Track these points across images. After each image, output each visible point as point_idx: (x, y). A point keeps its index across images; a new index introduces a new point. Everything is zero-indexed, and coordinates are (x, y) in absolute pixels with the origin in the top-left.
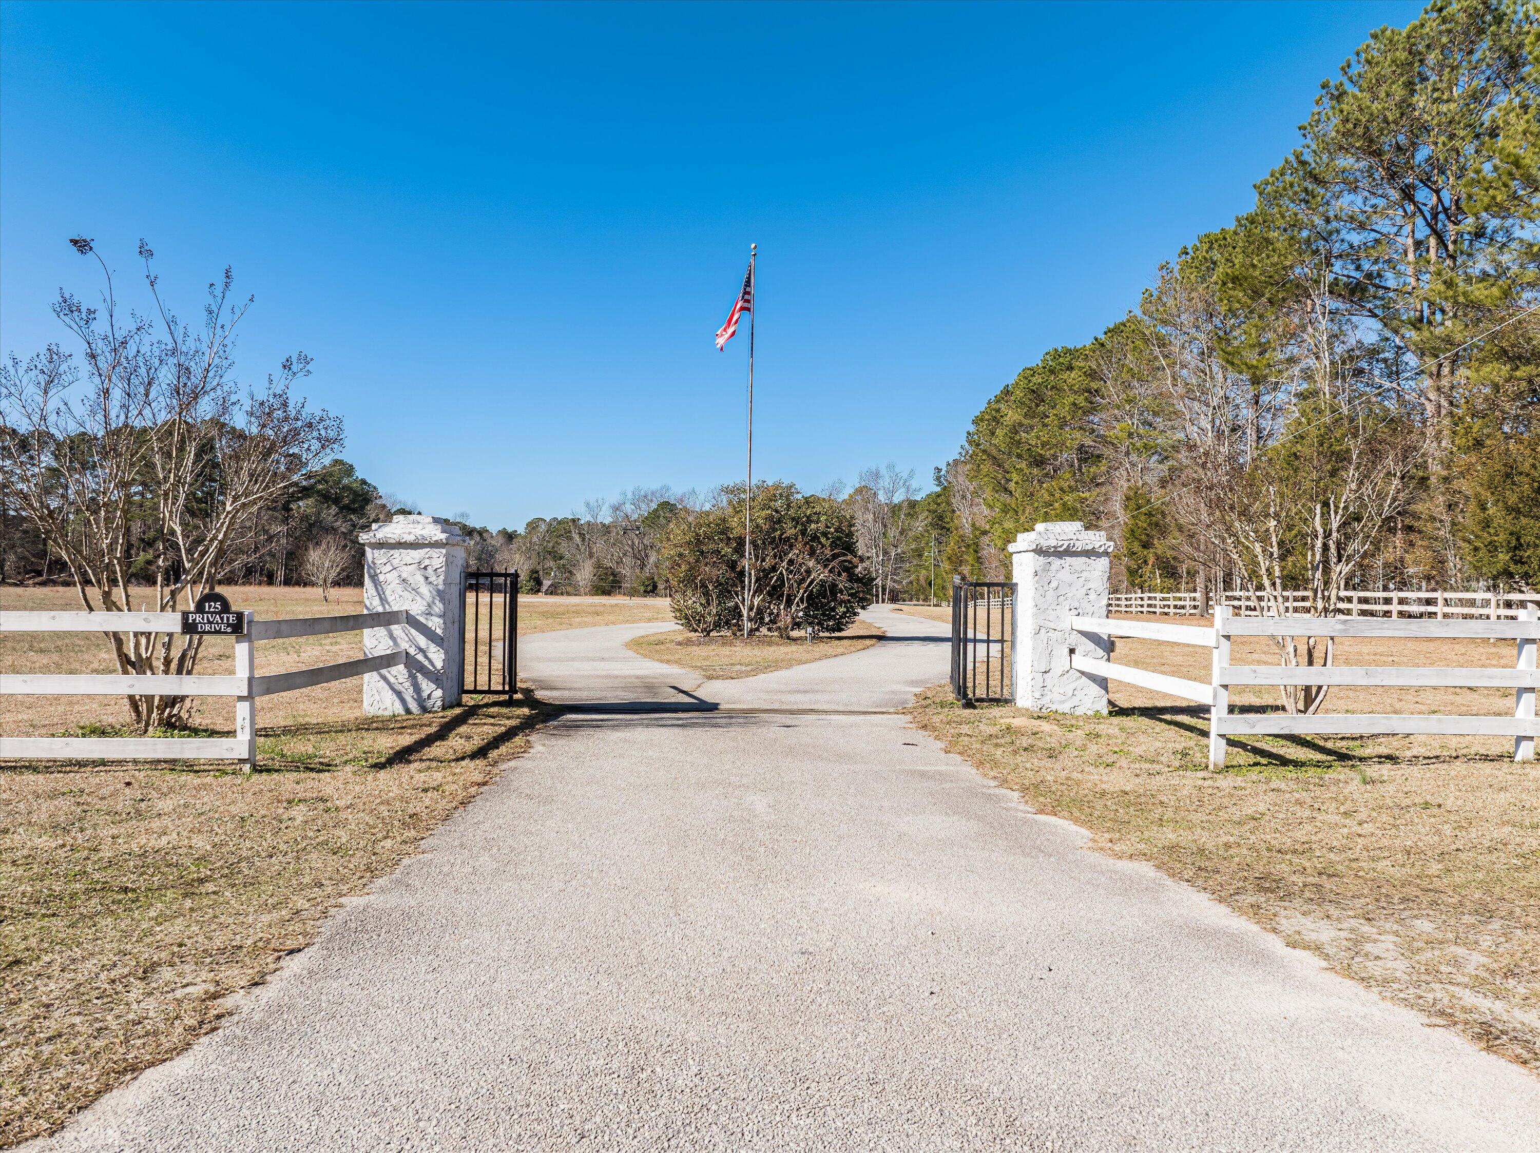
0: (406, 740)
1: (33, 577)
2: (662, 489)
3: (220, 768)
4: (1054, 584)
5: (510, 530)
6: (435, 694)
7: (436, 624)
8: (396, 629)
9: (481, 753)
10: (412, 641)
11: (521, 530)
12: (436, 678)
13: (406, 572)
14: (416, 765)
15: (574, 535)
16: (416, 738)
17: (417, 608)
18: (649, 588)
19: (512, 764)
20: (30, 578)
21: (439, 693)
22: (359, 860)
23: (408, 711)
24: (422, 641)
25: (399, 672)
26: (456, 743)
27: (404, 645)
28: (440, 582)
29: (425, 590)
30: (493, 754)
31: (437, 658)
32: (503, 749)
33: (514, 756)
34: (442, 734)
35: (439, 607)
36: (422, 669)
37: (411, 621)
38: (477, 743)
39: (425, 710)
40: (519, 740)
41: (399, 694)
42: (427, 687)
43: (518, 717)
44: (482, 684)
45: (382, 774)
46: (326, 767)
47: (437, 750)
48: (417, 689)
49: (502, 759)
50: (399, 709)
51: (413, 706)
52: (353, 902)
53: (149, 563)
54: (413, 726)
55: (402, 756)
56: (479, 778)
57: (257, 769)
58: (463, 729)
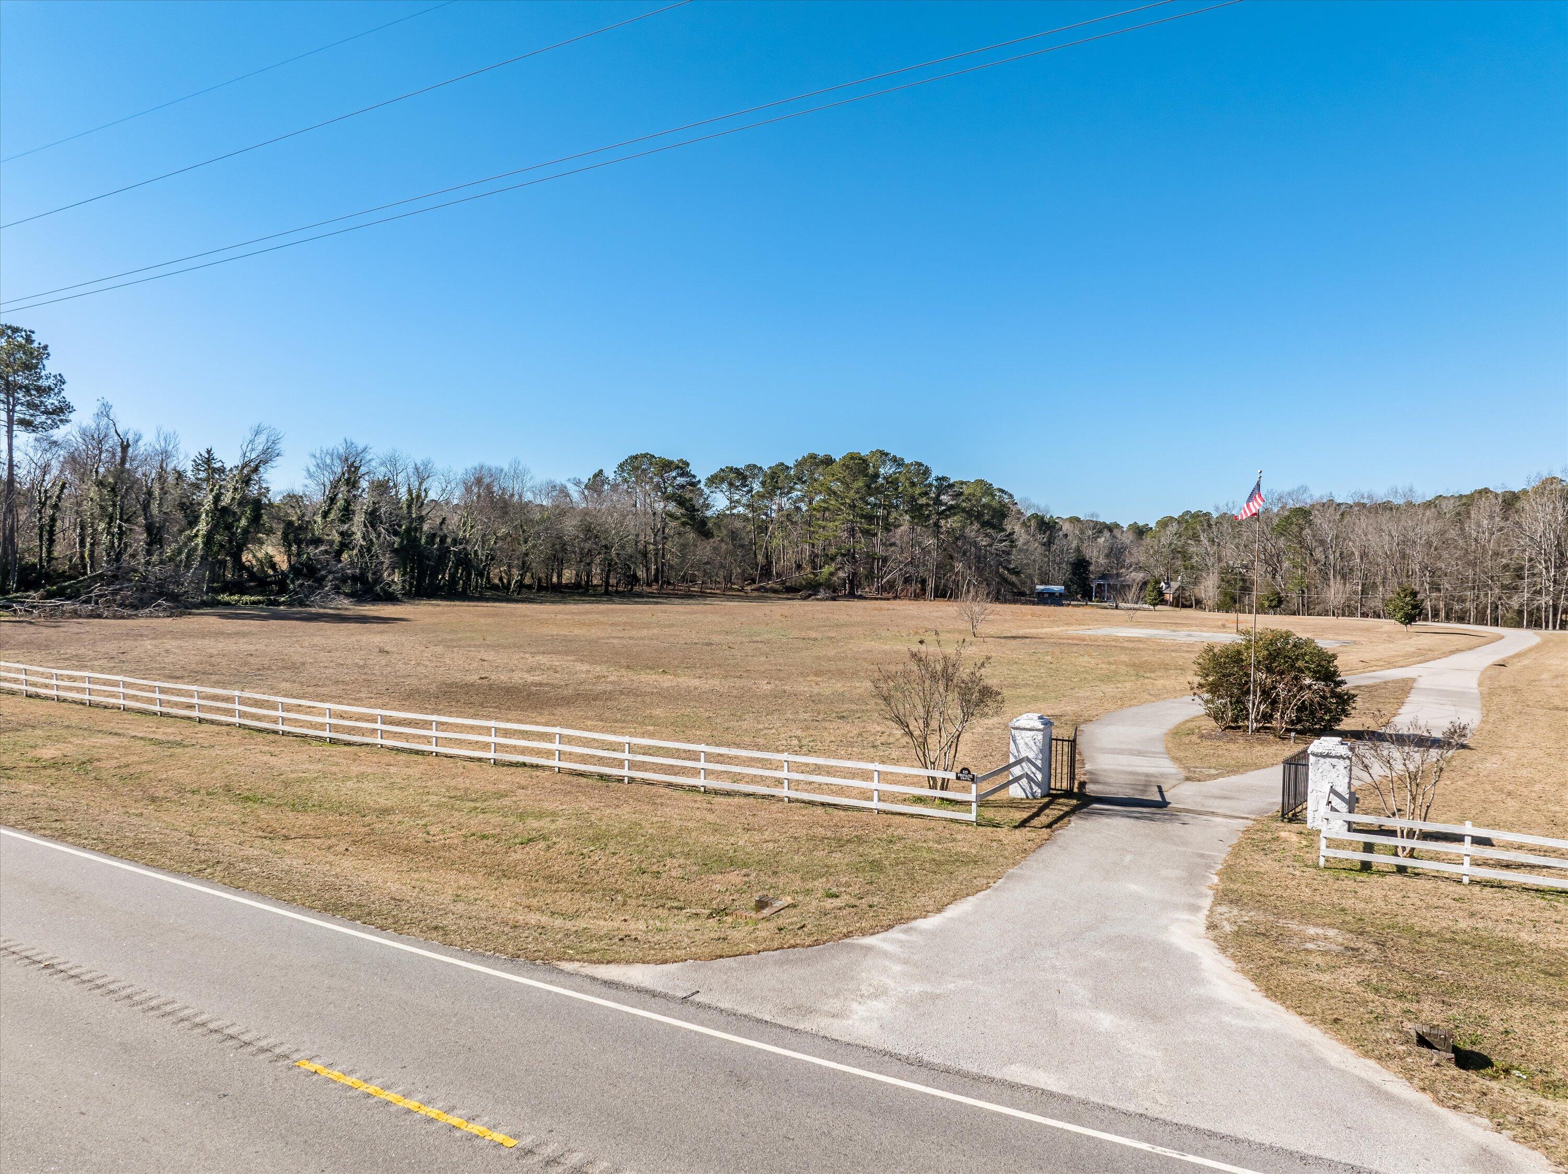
0: (1025, 815)
1: (750, 584)
2: (1299, 489)
3: (968, 823)
4: (1321, 770)
5: (1141, 524)
6: (1038, 791)
7: (1039, 763)
8: (1024, 764)
9: (1049, 826)
10: (1029, 768)
11: (1152, 525)
12: (1038, 785)
13: (1027, 740)
14: (1027, 829)
15: (1202, 538)
16: (1029, 814)
17: (1031, 756)
18: (1274, 603)
19: (1060, 831)
20: (748, 585)
21: (1039, 791)
22: (1011, 861)
23: (1027, 797)
24: (1034, 769)
25: (1024, 781)
26: (1043, 819)
27: (1026, 770)
28: (1040, 745)
29: (1035, 748)
30: (1055, 826)
31: (1039, 776)
32: (1059, 825)
33: (1061, 828)
34: (1037, 814)
35: (1040, 756)
36: (1033, 780)
37: (1028, 760)
38: (1050, 819)
39: (1035, 798)
40: (1066, 820)
41: (1024, 790)
42: (1035, 788)
43: (1071, 805)
44: (1058, 786)
45: (1017, 831)
46: (997, 826)
47: (1036, 822)
48: (1031, 788)
49: (1057, 829)
50: (1024, 796)
51: (1030, 797)
52: (1010, 871)
53: (832, 574)
54: (1028, 808)
55: (1023, 824)
56: (1046, 837)
57: (979, 825)
58: (1047, 811)
